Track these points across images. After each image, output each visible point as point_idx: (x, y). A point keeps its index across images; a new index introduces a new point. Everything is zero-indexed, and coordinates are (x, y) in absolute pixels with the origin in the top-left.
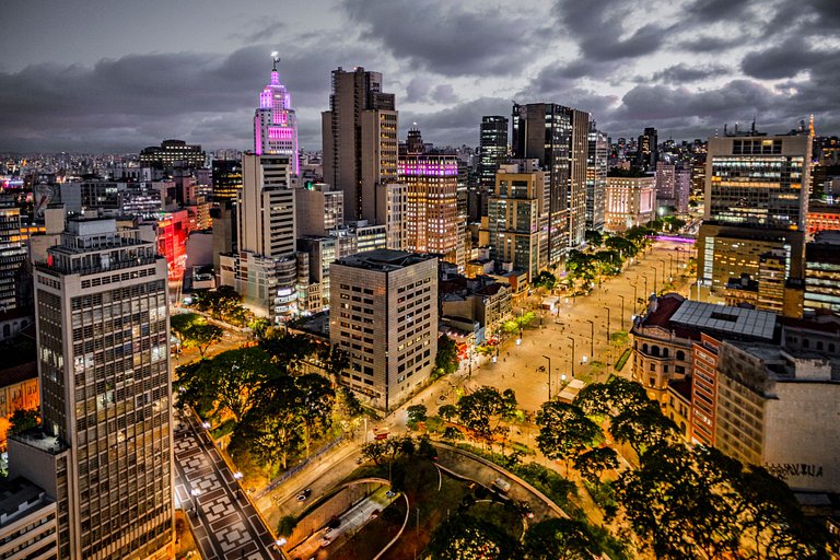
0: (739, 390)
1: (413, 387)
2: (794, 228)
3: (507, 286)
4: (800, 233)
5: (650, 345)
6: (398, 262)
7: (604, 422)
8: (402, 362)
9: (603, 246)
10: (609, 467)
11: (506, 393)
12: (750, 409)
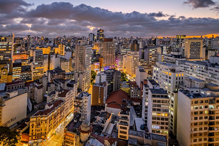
2: (10, 60)
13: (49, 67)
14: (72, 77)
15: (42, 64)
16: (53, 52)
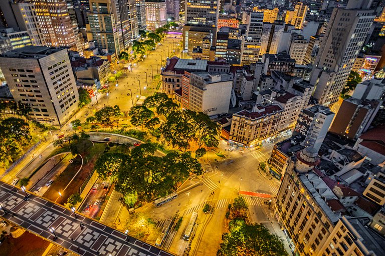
0: (196, 89)
1: (71, 113)
2: (214, 26)
3: (107, 61)
4: (216, 28)
5: (168, 78)
6: (43, 53)
7: (154, 109)
8: (61, 103)
9: (147, 37)
10: (157, 124)
11: (115, 107)
12: (199, 95)
13: (270, 48)
14: (307, 75)
15: (258, 41)
16: (281, 19)
